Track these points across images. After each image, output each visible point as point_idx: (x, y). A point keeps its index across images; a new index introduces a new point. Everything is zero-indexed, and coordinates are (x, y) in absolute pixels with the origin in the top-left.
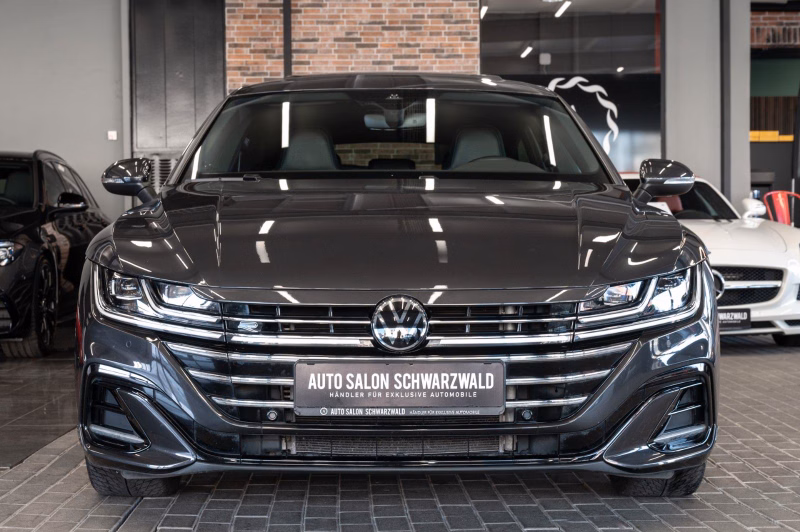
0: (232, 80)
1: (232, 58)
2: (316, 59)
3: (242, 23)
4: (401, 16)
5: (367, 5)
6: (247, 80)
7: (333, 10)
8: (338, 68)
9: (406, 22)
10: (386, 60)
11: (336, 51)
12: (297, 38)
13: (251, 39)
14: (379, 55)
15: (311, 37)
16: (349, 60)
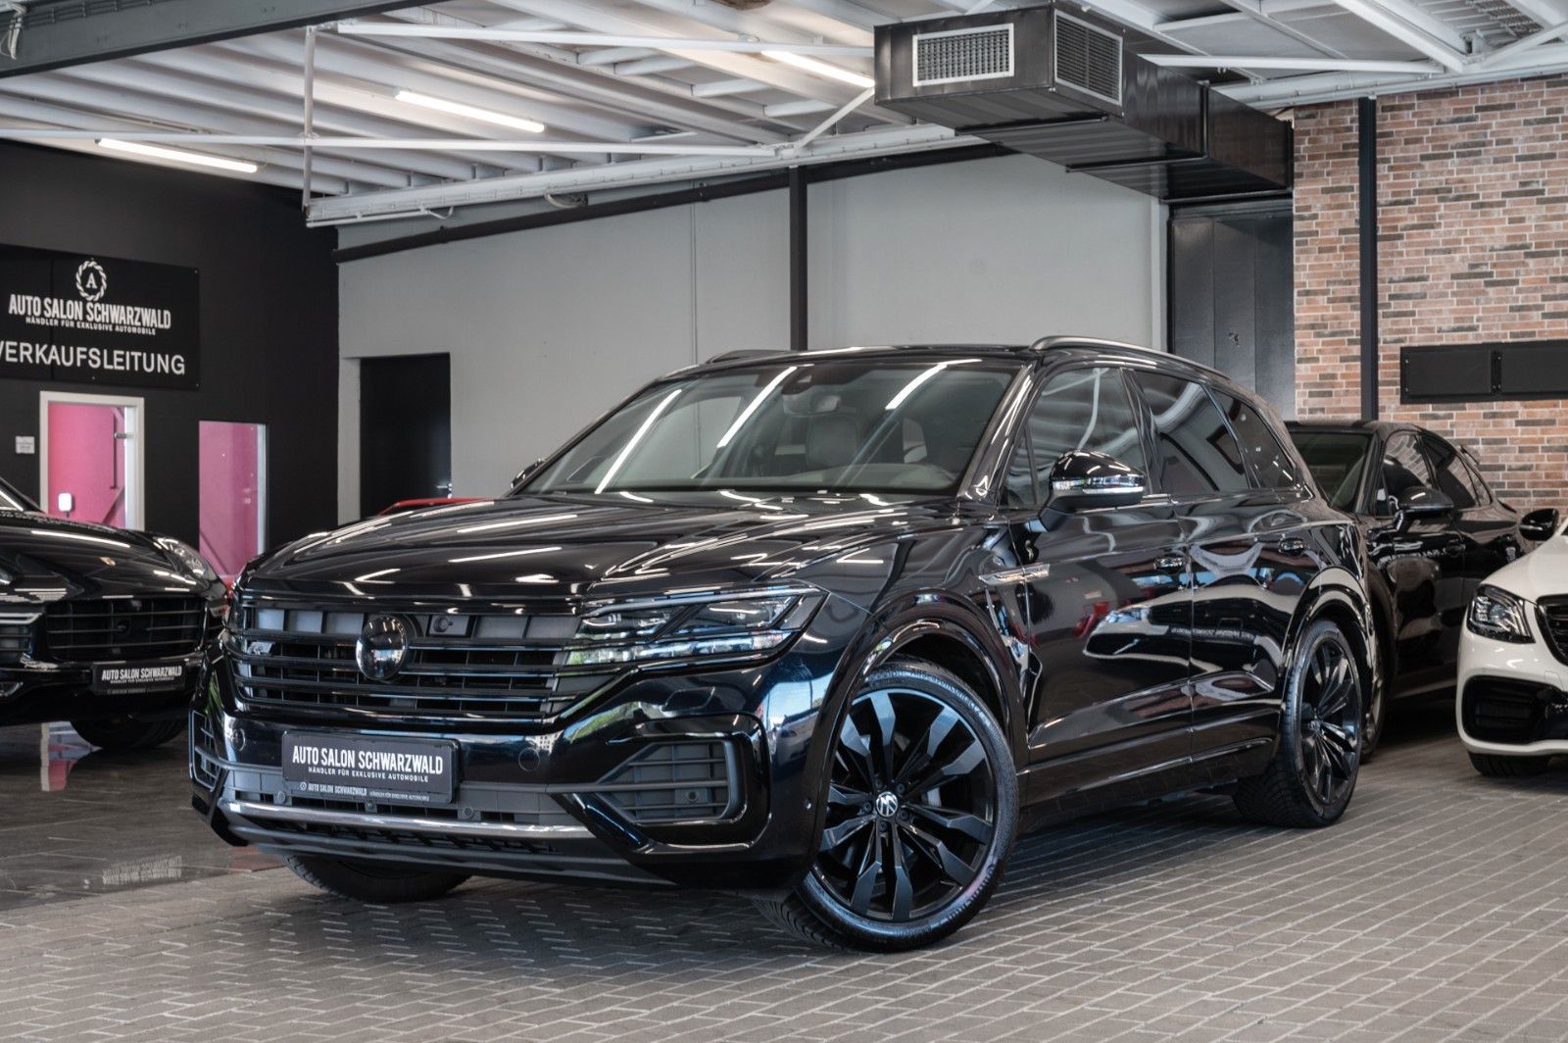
0: (1302, 345)
1: (1302, 312)
2: (1422, 308)
3: (1316, 259)
4: (1555, 235)
5: (1501, 221)
6: (1324, 343)
7: (1450, 232)
8: (1457, 320)
9: (1564, 243)
10: (1531, 303)
11: (1454, 294)
12: (1395, 278)
13: (1329, 283)
14: (1520, 296)
15: (1416, 275)
16: (1475, 306)
